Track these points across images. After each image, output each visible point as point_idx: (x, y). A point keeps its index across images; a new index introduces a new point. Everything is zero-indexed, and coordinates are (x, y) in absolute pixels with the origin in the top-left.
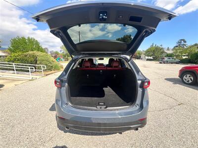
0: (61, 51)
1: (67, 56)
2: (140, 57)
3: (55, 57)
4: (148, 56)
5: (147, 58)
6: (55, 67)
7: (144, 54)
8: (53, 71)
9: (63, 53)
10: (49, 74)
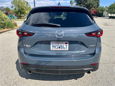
0: (12, 7)
1: (19, 13)
2: (102, 14)
3: (7, 14)
4: (111, 13)
5: (110, 15)
6: (8, 25)
7: (107, 11)
8: (6, 29)
9: (15, 9)
10: (3, 32)
